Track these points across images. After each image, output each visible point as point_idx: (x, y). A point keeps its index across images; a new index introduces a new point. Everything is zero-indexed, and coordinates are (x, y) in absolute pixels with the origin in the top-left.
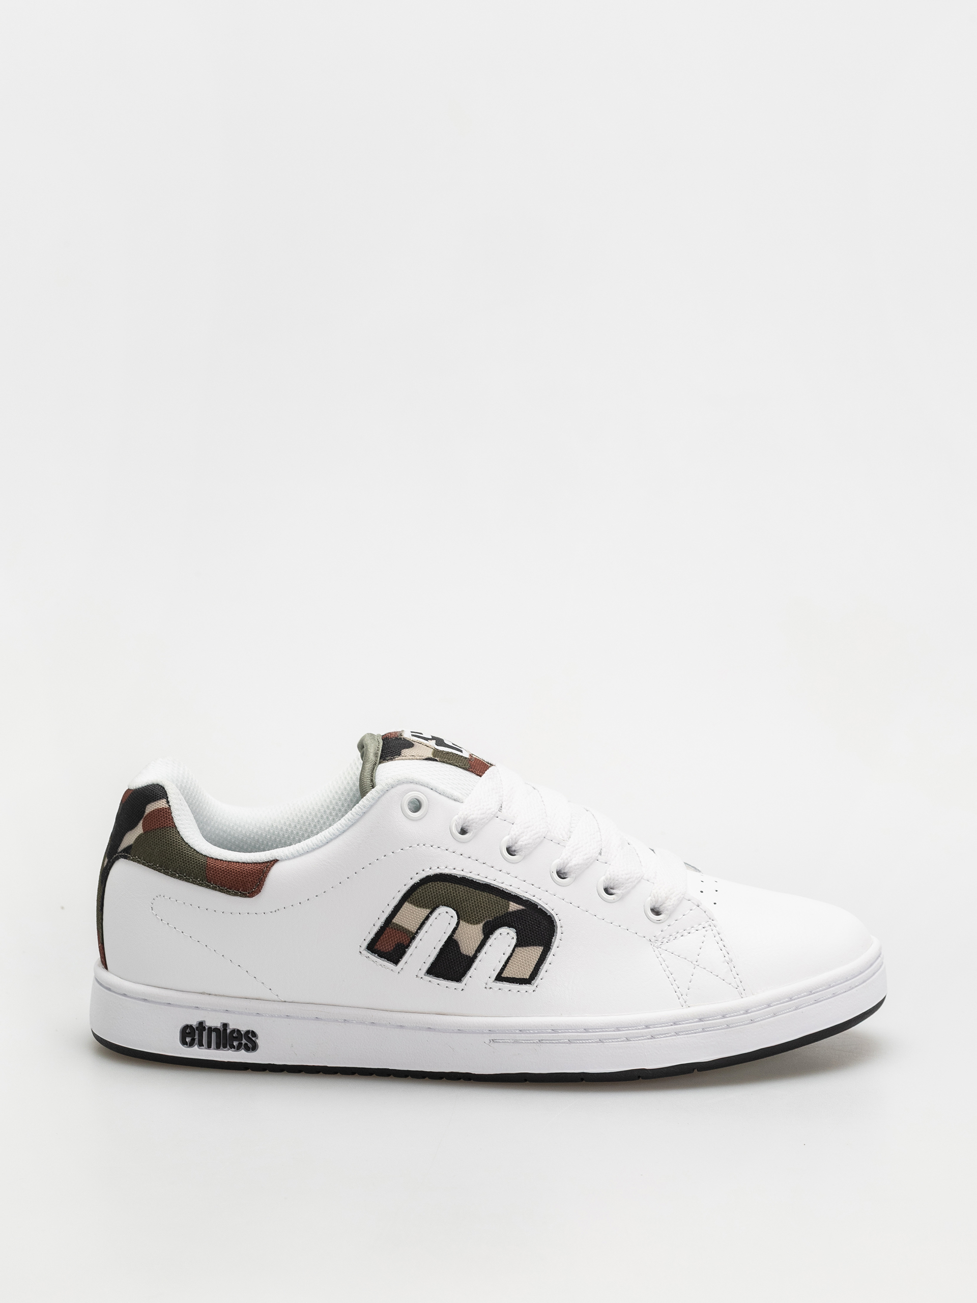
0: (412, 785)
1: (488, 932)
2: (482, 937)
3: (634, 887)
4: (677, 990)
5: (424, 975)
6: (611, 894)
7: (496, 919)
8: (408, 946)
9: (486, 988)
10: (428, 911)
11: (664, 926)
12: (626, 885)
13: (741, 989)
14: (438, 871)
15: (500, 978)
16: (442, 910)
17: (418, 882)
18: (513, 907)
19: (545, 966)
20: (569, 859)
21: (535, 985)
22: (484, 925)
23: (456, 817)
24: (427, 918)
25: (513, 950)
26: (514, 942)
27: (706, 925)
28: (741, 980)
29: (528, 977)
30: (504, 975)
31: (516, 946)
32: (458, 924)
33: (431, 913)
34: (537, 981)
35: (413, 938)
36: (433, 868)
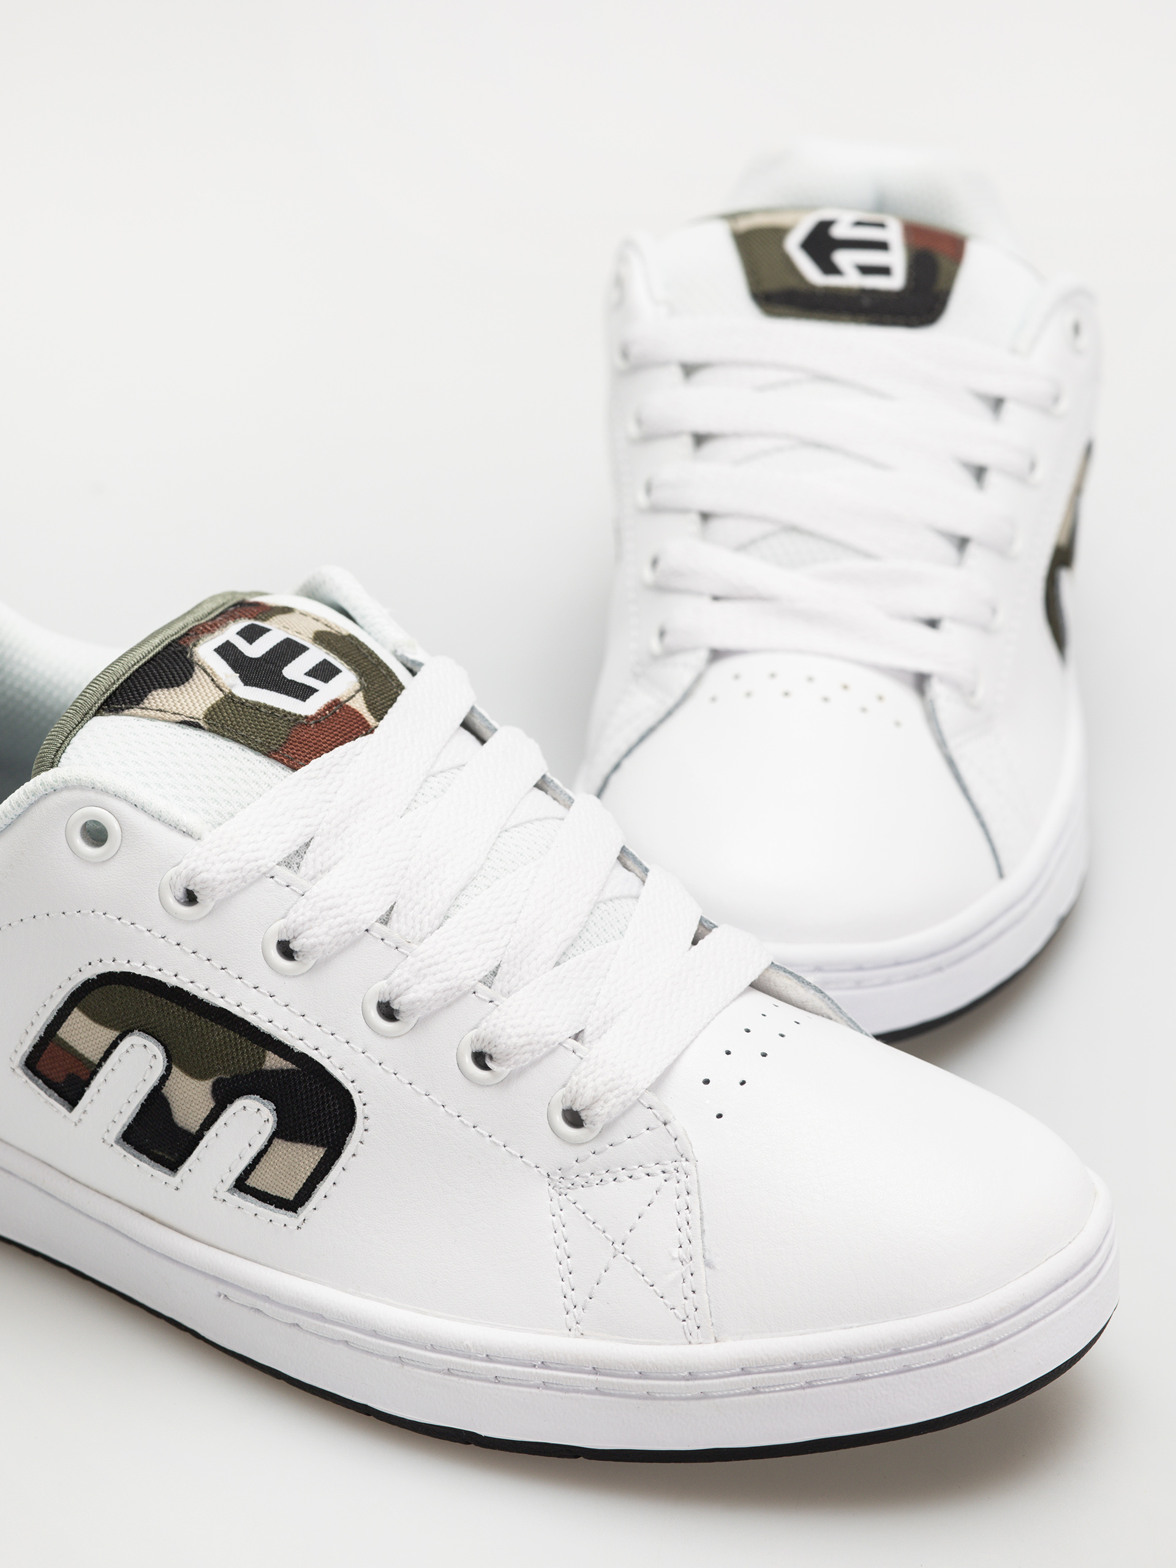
0: (92, 795)
1: (223, 1098)
2: (210, 1104)
3: (534, 1064)
4: (570, 1293)
5: (117, 1142)
6: (486, 1068)
7: (236, 1078)
8: (87, 1084)
9: (215, 1197)
10: (115, 1034)
11: (584, 1151)
12: (517, 1057)
13: (691, 1324)
14: (127, 968)
15: (241, 1185)
16: (136, 1040)
17: (93, 979)
18: (273, 1061)
19: (324, 1187)
20: (405, 985)
21: (301, 1218)
22: (214, 1084)
23: (172, 871)
24: (114, 1045)
25: (270, 1141)
26: (269, 1128)
27: (670, 1167)
28: (697, 1305)
29: (292, 1199)
30: (251, 1182)
31: (275, 1135)
32: (168, 1069)
33: (121, 1038)
34: (306, 1211)
35: (95, 1073)
36: (118, 961)
